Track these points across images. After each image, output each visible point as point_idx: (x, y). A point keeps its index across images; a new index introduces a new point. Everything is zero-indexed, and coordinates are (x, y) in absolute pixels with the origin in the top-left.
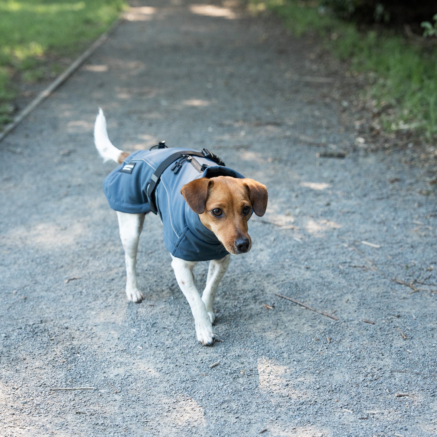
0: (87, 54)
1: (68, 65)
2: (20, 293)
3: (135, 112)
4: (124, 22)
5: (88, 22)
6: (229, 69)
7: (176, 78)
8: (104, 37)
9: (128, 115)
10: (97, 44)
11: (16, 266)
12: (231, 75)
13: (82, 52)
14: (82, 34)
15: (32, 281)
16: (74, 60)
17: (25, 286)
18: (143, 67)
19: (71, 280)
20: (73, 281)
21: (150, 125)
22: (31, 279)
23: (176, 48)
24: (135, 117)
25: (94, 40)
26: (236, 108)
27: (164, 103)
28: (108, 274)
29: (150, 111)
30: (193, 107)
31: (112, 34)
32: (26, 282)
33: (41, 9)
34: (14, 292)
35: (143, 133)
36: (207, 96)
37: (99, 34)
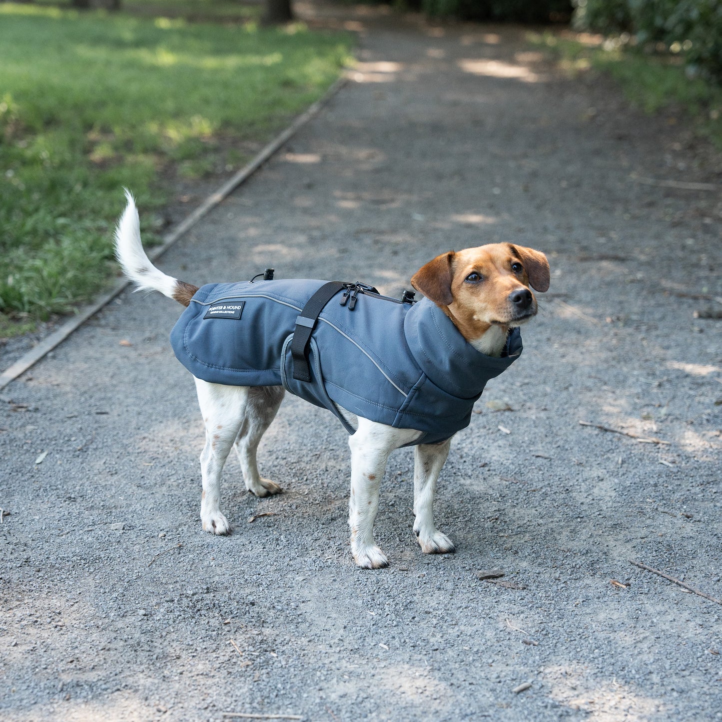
0: (285, 134)
1: (254, 153)
2: (169, 538)
3: (368, 231)
4: (348, 84)
5: (287, 84)
6: (530, 164)
7: (440, 177)
8: (314, 109)
9: (357, 235)
10: (303, 118)
11: (164, 488)
12: (534, 174)
13: (277, 132)
14: (276, 103)
15: (192, 516)
16: (264, 144)
17: (180, 525)
18: (380, 158)
19: (260, 516)
20: (263, 519)
21: (395, 253)
22: (189, 514)
23: (436, 129)
24: (368, 240)
25: (298, 114)
26: (545, 230)
27: (418, 217)
28: (325, 509)
29: (394, 231)
30: (469, 226)
31: (328, 103)
32: (181, 518)
33: (210, 63)
34: (161, 534)
35: (382, 267)
36: (492, 208)
37: (309, 103)
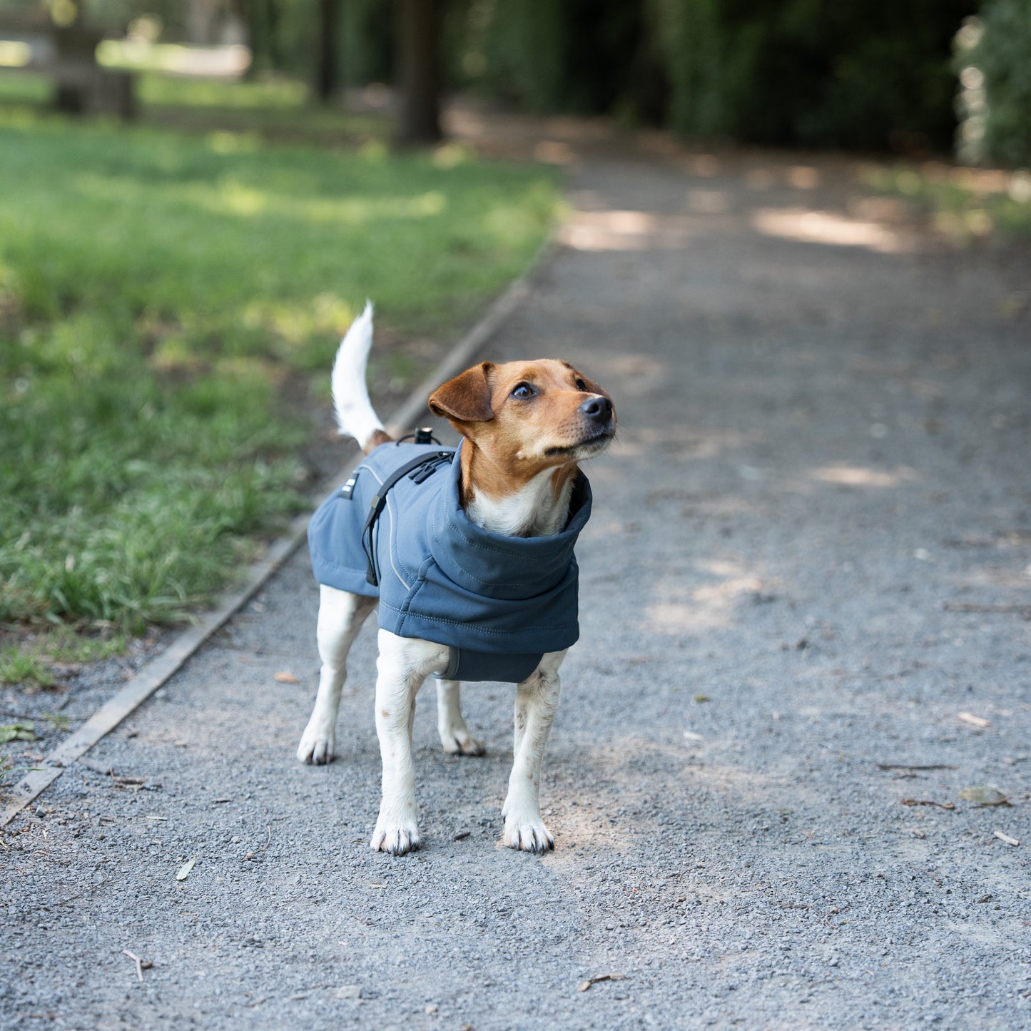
0: (480, 332)
1: (432, 363)
2: (447, 1013)
3: (669, 496)
4: (565, 252)
5: (461, 247)
6: (927, 389)
7: (768, 406)
8: (518, 290)
9: (651, 501)
10: (503, 307)
11: (415, 929)
12: (939, 405)
13: (467, 324)
14: (449, 280)
15: (476, 977)
16: (449, 347)
17: (459, 993)
18: (655, 372)
19: (598, 981)
20: (606, 986)
21: (727, 533)
22: (471, 974)
23: (743, 325)
24: (672, 510)
25: (491, 299)
26: (986, 498)
27: (750, 473)
28: (712, 969)
29: (714, 495)
30: (845, 489)
31: (541, 280)
32: (459, 981)
33: (321, 210)
34: (430, 1008)
35: (708, 555)
36: (877, 457)
37: (505, 281)
